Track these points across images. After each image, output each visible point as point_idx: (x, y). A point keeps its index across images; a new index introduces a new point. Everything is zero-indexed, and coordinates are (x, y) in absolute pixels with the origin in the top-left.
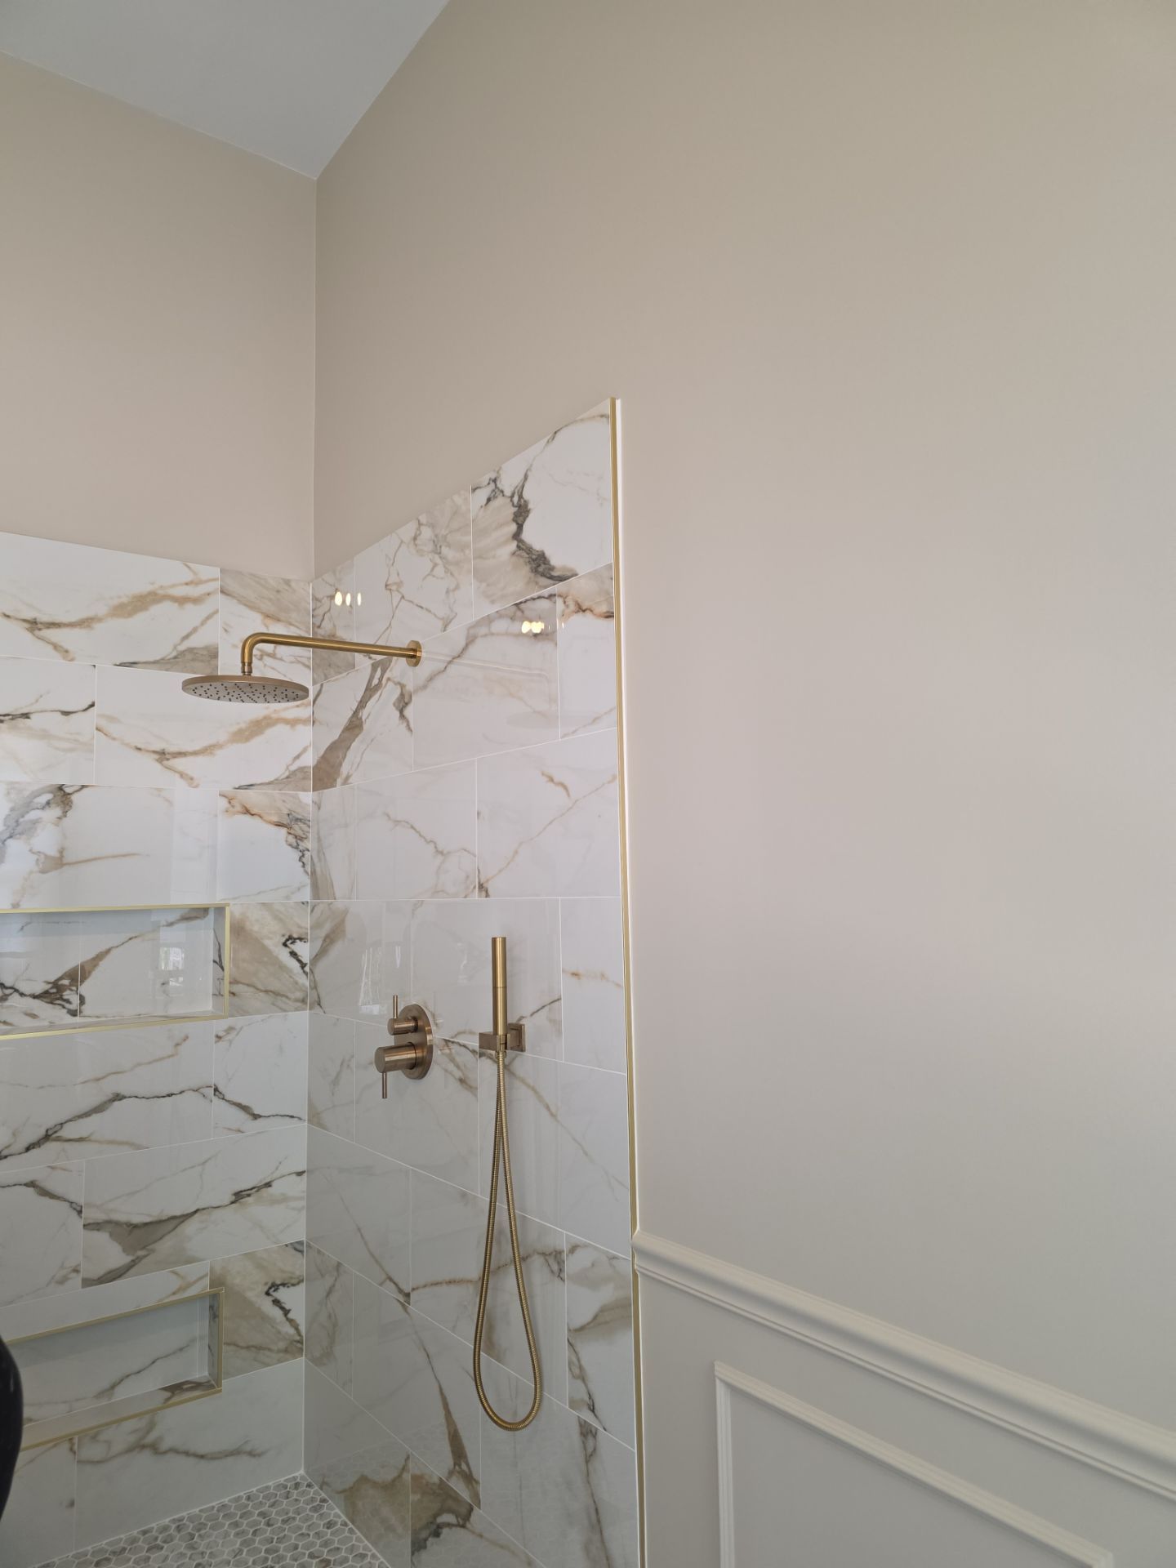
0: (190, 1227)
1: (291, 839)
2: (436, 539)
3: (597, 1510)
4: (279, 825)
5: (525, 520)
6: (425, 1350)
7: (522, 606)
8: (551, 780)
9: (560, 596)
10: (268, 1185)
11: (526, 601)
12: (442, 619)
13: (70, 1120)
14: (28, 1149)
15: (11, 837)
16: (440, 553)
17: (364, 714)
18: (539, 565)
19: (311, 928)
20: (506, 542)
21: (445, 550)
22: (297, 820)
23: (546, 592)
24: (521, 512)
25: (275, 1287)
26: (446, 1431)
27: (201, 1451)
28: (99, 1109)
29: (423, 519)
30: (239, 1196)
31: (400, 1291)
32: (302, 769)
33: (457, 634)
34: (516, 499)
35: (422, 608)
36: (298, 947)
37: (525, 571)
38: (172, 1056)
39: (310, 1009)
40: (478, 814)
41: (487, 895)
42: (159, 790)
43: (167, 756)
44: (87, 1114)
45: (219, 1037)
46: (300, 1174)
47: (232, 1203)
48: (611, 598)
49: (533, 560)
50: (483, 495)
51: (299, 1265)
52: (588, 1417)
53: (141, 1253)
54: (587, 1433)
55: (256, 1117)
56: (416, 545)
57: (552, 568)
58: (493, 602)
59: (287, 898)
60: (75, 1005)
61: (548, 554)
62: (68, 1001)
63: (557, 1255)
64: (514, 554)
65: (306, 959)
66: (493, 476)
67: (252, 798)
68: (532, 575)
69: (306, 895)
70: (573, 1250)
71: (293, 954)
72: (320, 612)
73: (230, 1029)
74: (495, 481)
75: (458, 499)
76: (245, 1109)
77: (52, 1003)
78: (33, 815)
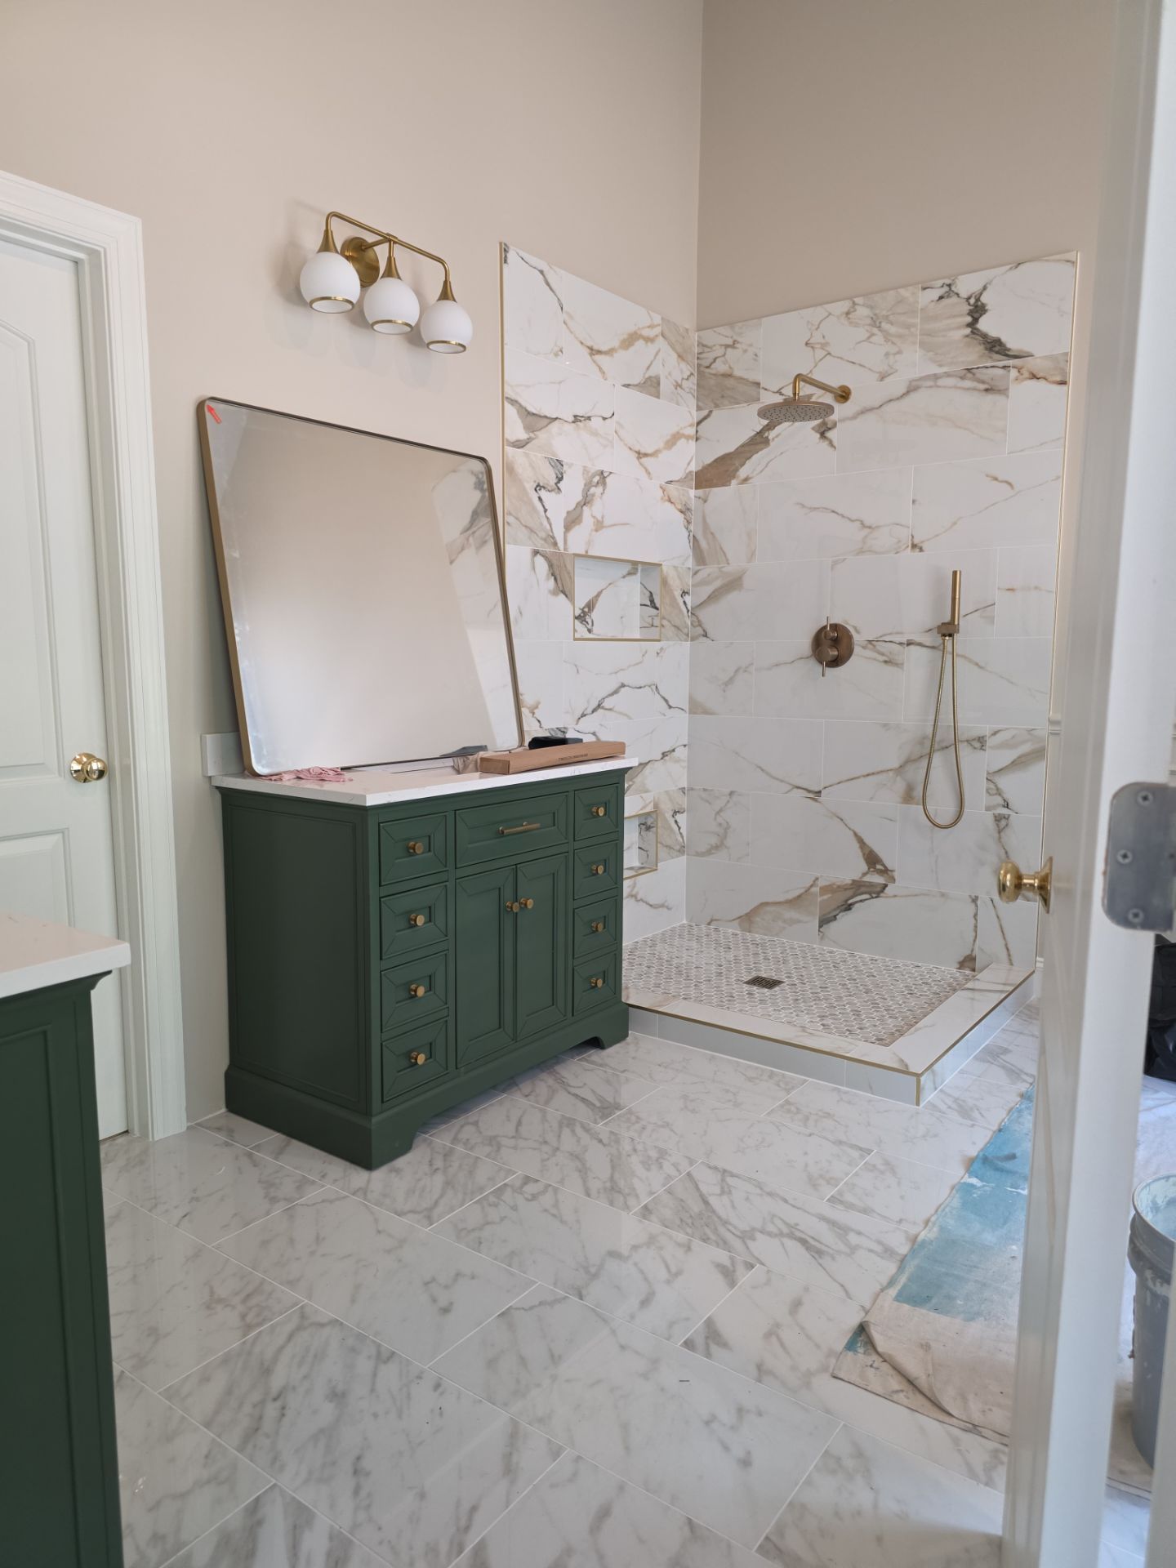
0: (648, 769)
1: (686, 524)
2: (874, 317)
3: (1006, 853)
4: (682, 512)
5: (981, 315)
6: (838, 817)
7: (974, 371)
8: (996, 479)
9: (1014, 367)
10: (674, 750)
11: (978, 368)
12: (880, 373)
13: (607, 697)
14: (593, 712)
15: (584, 504)
16: (880, 327)
17: (772, 434)
18: (995, 346)
19: (693, 586)
20: (959, 328)
21: (885, 326)
22: (688, 509)
23: (1001, 364)
24: (977, 310)
25: (675, 812)
26: (861, 854)
27: (651, 903)
28: (616, 692)
29: (857, 300)
30: (664, 755)
31: (809, 791)
32: (691, 472)
33: (896, 385)
34: (972, 301)
35: (853, 363)
36: (688, 599)
37: (980, 349)
38: (641, 662)
39: (691, 641)
40: (914, 501)
41: (921, 550)
42: (638, 479)
43: (641, 456)
44: (612, 694)
45: (658, 653)
46: (685, 746)
47: (662, 758)
48: (1064, 373)
49: (989, 343)
50: (935, 294)
51: (683, 801)
52: (1005, 811)
53: (631, 783)
54: (1001, 819)
55: (670, 707)
56: (849, 318)
57: (1009, 350)
58: (941, 366)
59: (683, 564)
60: (589, 627)
61: (1004, 339)
62: (587, 623)
63: (981, 740)
64: (967, 336)
65: (689, 608)
66: (948, 281)
67: (673, 490)
68: (987, 352)
69: (690, 563)
70: (995, 733)
71: (685, 602)
72: (711, 356)
73: (662, 649)
74: (949, 285)
75: (902, 291)
76: (666, 701)
77: (581, 623)
78: (593, 490)
